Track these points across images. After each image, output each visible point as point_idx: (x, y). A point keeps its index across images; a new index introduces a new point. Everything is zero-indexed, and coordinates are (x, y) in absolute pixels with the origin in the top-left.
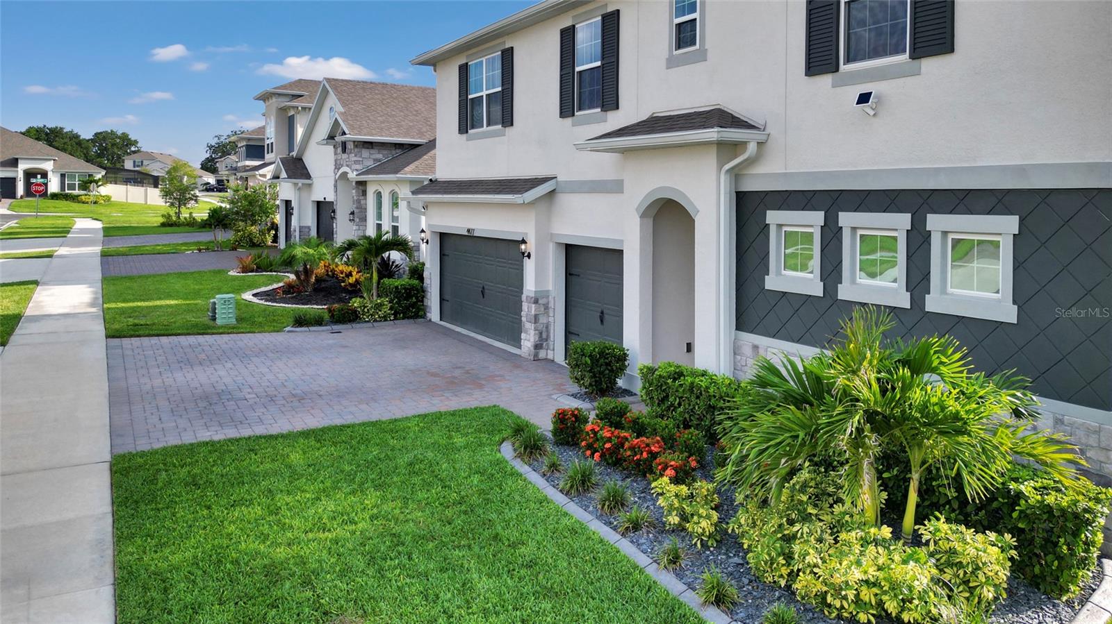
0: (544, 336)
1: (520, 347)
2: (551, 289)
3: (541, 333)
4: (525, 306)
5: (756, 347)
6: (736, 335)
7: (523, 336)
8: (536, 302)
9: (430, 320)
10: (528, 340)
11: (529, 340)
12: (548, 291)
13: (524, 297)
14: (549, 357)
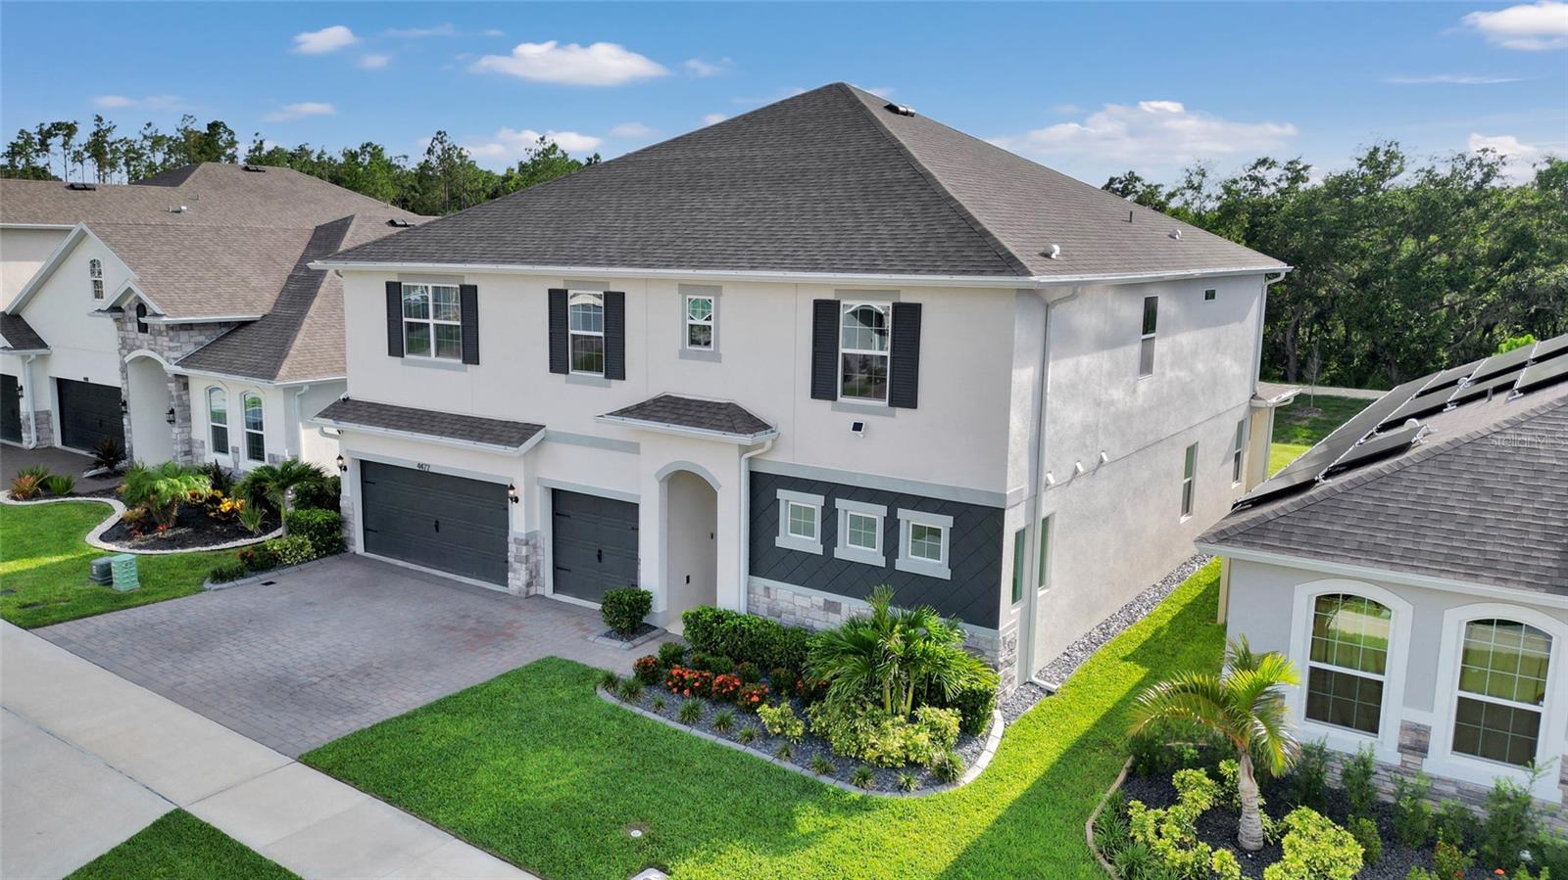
0: (534, 574)
1: (506, 585)
2: (538, 529)
3: (531, 572)
4: (512, 548)
5: (767, 589)
6: (749, 579)
7: (510, 575)
8: (527, 544)
9: (354, 553)
10: (517, 580)
11: (519, 580)
12: (537, 531)
13: (511, 539)
14: (539, 593)
